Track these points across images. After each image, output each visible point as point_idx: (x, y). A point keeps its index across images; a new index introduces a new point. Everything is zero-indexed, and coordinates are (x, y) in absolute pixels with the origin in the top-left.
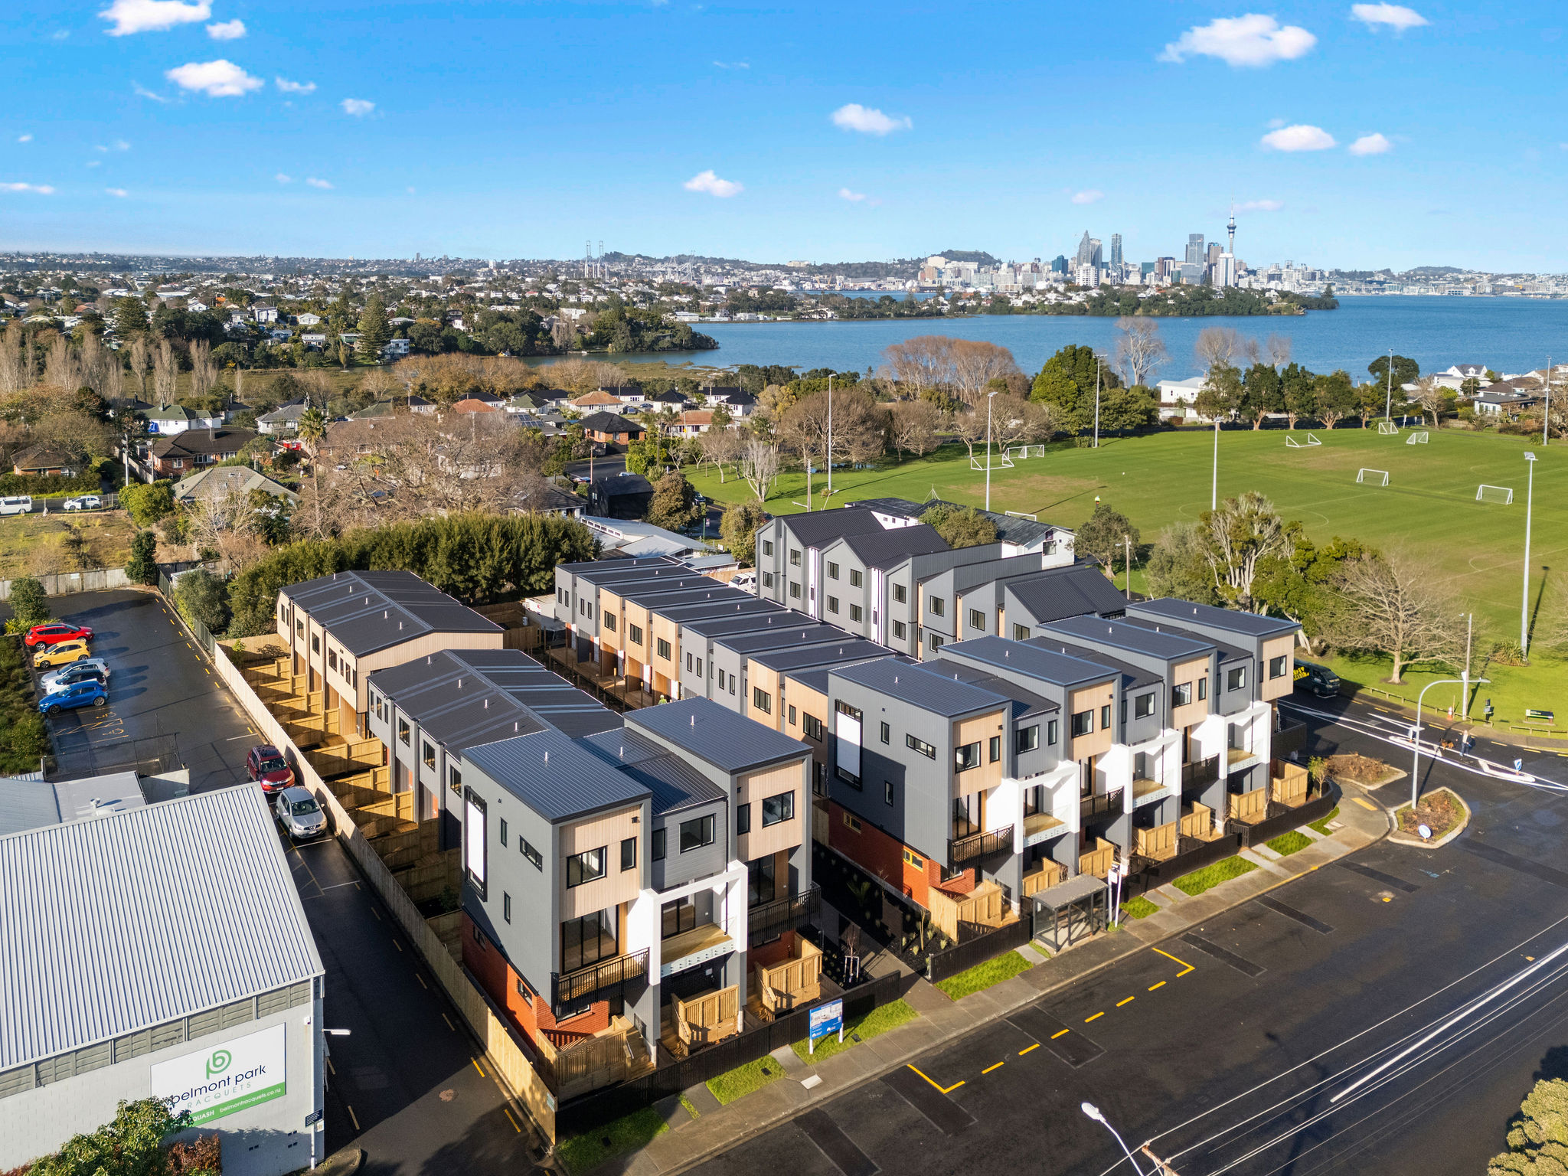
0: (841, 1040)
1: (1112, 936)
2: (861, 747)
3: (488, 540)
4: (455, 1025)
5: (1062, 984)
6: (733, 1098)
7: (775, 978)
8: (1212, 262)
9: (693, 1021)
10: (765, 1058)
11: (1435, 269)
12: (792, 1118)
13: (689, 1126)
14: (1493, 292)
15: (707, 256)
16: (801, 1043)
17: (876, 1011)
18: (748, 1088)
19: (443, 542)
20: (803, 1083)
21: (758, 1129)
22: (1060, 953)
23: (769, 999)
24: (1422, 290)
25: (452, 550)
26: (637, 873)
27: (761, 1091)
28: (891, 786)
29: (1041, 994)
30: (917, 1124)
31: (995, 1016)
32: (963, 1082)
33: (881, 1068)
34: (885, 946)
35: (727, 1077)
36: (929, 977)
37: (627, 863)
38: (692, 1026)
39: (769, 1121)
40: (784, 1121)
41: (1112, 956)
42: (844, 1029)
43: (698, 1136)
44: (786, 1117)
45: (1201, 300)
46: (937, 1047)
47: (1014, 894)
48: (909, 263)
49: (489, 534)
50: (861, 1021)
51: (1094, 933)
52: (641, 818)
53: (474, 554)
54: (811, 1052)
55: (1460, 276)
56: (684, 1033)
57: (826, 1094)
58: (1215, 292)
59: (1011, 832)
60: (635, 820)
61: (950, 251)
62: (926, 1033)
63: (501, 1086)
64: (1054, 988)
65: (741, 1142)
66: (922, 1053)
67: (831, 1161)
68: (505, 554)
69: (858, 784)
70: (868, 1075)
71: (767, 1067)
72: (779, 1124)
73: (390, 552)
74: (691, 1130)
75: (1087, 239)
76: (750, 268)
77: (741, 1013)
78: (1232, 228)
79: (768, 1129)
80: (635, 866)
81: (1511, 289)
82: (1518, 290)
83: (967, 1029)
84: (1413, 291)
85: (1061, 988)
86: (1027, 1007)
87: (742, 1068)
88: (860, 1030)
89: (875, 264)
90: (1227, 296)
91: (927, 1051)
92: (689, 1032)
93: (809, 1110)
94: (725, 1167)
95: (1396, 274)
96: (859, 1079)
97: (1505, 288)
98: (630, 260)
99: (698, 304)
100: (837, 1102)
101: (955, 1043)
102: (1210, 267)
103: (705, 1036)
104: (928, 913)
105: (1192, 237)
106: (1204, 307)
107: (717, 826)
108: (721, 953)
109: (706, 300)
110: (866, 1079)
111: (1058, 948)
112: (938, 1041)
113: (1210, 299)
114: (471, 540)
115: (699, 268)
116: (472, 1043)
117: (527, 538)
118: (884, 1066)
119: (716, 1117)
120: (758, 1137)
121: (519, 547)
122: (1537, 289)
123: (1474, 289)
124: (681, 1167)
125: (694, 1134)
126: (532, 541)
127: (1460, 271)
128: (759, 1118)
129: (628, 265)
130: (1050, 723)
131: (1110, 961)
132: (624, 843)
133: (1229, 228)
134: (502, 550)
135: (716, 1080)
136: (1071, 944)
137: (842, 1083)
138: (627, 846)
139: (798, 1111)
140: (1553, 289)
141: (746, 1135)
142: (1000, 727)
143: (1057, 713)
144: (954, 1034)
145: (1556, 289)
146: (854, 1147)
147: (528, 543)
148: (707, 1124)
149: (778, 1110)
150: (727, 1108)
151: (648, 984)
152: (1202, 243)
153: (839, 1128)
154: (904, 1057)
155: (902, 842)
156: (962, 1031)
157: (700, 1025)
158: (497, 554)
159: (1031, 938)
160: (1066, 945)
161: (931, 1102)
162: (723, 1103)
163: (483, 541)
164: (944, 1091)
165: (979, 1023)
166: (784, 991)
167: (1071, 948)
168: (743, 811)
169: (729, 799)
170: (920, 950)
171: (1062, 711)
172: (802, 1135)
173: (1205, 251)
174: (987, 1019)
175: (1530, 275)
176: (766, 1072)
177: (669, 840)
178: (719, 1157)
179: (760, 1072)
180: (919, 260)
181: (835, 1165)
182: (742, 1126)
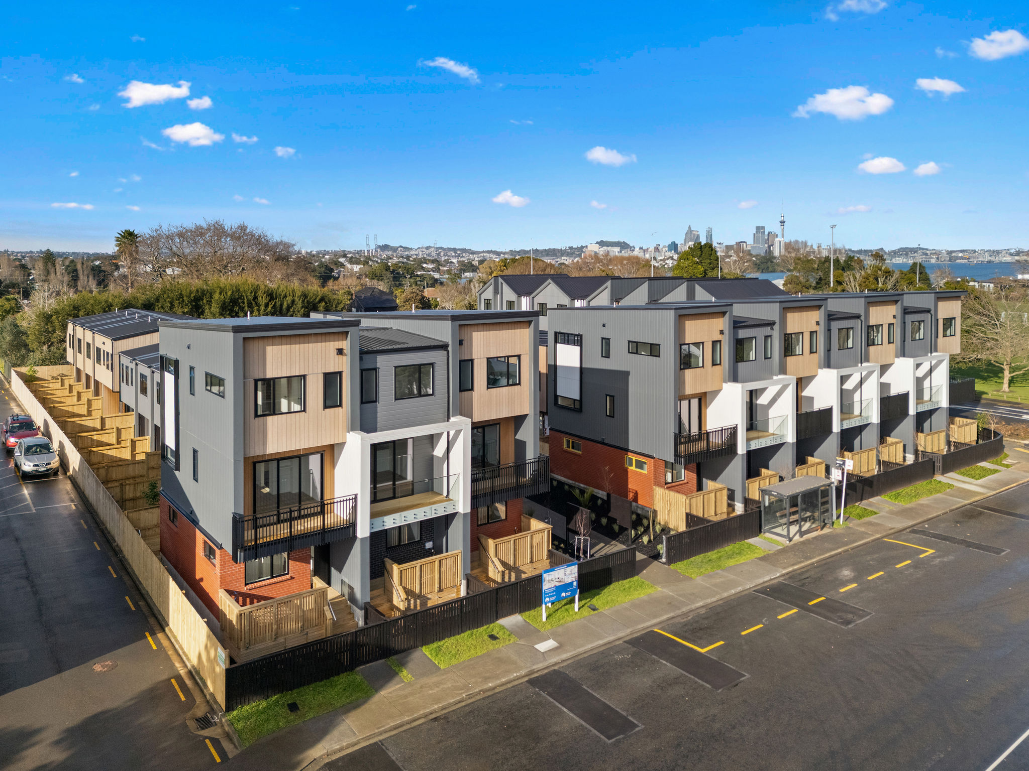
0: (576, 609)
1: (838, 531)
2: (581, 368)
3: (255, 298)
4: (136, 604)
5: (803, 565)
6: (454, 662)
7: (502, 548)
8: (770, 244)
9: (409, 587)
10: (491, 625)
11: (910, 248)
12: (526, 679)
13: (400, 689)
14: (950, 260)
15: (445, 247)
16: (532, 613)
17: (612, 586)
18: (472, 652)
19: (216, 296)
20: (537, 646)
21: (485, 691)
22: (792, 543)
23: (495, 572)
24: (905, 260)
25: (224, 303)
26: (342, 414)
27: (488, 654)
28: (612, 397)
29: (784, 572)
30: (676, 681)
31: (740, 589)
32: (722, 643)
33: (625, 633)
34: (614, 539)
35: (448, 643)
36: (664, 560)
37: (331, 399)
38: (409, 592)
39: (498, 682)
40: (516, 683)
41: (846, 544)
42: (580, 600)
43: (410, 699)
44: (518, 678)
45: (767, 263)
46: (685, 614)
47: (738, 495)
48: (576, 249)
49: (256, 293)
50: (599, 594)
51: (822, 529)
52: (347, 350)
53: (243, 308)
54: (544, 619)
55: (928, 252)
56: (399, 600)
57: (564, 656)
58: (775, 258)
59: (734, 431)
60: (340, 352)
61: (602, 241)
62: (671, 604)
63: (174, 658)
64: (796, 567)
65: (463, 704)
66: (669, 619)
67: (578, 719)
68: (269, 309)
69: (577, 407)
70: (611, 638)
71: (494, 633)
72: (509, 685)
73: (171, 303)
74: (402, 693)
75: (690, 231)
76: (473, 253)
77: (464, 582)
78: (783, 222)
79: (497, 691)
80: (341, 405)
81: (962, 258)
82: (965, 259)
83: (714, 599)
84: (899, 260)
85: (803, 568)
86: (772, 582)
87: (466, 634)
88: (596, 601)
89: (554, 250)
90: (783, 260)
91: (673, 618)
92: (403, 596)
93: (546, 671)
94: (444, 729)
95: (887, 251)
96: (601, 642)
97: (957, 258)
98: (395, 249)
99: (439, 269)
100: (579, 663)
101: (703, 611)
102: (769, 247)
103: (424, 603)
104: (655, 512)
105: (758, 228)
106: (768, 267)
107: (436, 378)
108: (441, 513)
109: (444, 266)
110: (609, 643)
111: (790, 540)
112: (685, 609)
113: (772, 262)
114: (241, 297)
115: (440, 253)
116: (152, 620)
117: (289, 299)
118: (629, 631)
119: (434, 679)
120: (484, 699)
121: (281, 305)
122: (978, 258)
123: (938, 258)
124: (386, 731)
125: (406, 697)
126: (293, 301)
127: (927, 249)
128: (486, 679)
129: (393, 252)
130: (766, 337)
131: (846, 548)
132: (326, 375)
133: (781, 222)
134: (267, 305)
135: (435, 645)
136: (801, 536)
137: (582, 646)
138: (331, 380)
139: (532, 672)
140: (988, 258)
141: (470, 696)
142: (722, 332)
143: (772, 329)
144: (701, 604)
145: (990, 258)
146: (605, 704)
147: (289, 302)
148: (422, 687)
149: (509, 672)
150: (446, 671)
151: (355, 537)
152: (764, 232)
153: (584, 687)
154: (651, 623)
155: (627, 450)
156: (709, 601)
157: (417, 591)
158: (263, 308)
159: (760, 532)
160: (797, 537)
161: (691, 662)
162: (442, 667)
163: (251, 298)
164: (703, 651)
165: (725, 595)
166: (512, 563)
167: (802, 539)
168: (466, 366)
169: (450, 349)
170: (650, 541)
171: (776, 327)
172: (538, 694)
173: (766, 238)
174: (733, 592)
175: (972, 250)
176: (493, 637)
177: (381, 384)
178: (435, 719)
179: (486, 637)
180: (582, 247)
181: (584, 723)
182: (466, 687)
